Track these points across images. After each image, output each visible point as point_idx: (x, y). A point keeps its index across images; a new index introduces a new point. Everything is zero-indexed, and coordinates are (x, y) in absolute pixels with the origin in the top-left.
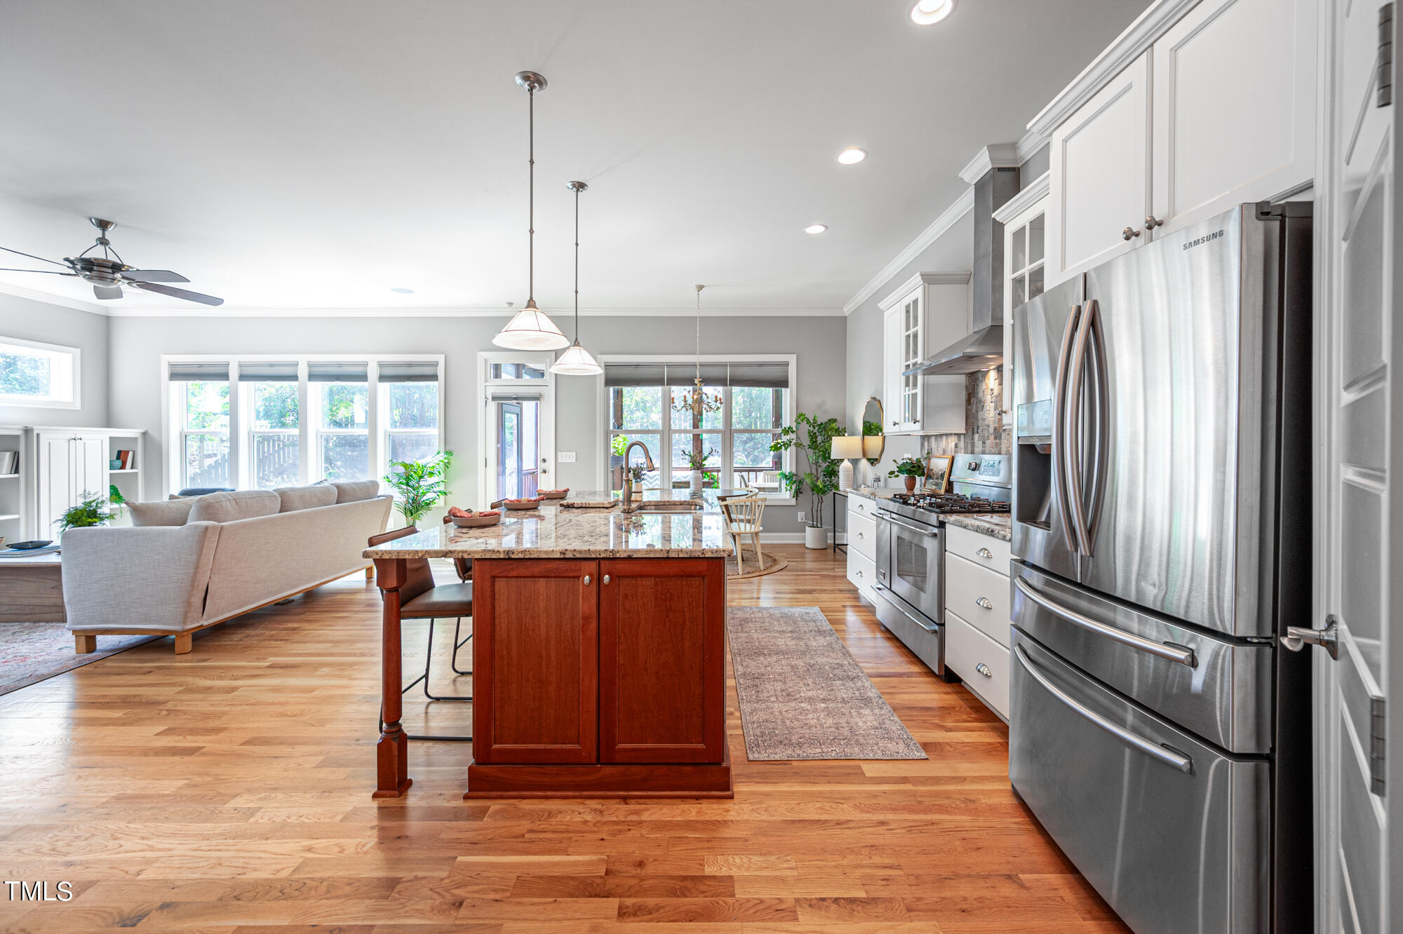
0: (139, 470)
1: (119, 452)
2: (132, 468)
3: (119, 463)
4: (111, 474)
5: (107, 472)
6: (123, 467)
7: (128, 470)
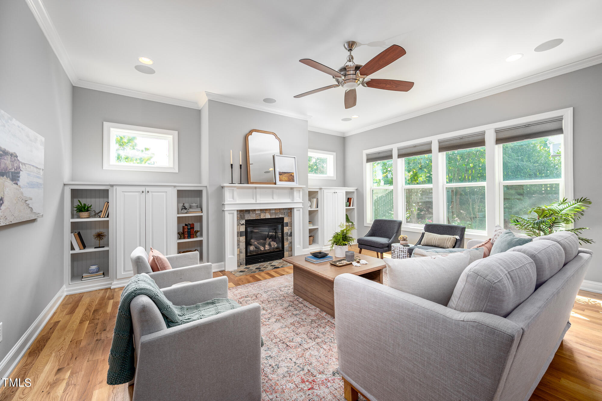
0: (355, 207)
1: (348, 198)
2: (352, 206)
3: (348, 203)
4: (346, 209)
5: (345, 208)
6: (349, 206)
7: (351, 207)
